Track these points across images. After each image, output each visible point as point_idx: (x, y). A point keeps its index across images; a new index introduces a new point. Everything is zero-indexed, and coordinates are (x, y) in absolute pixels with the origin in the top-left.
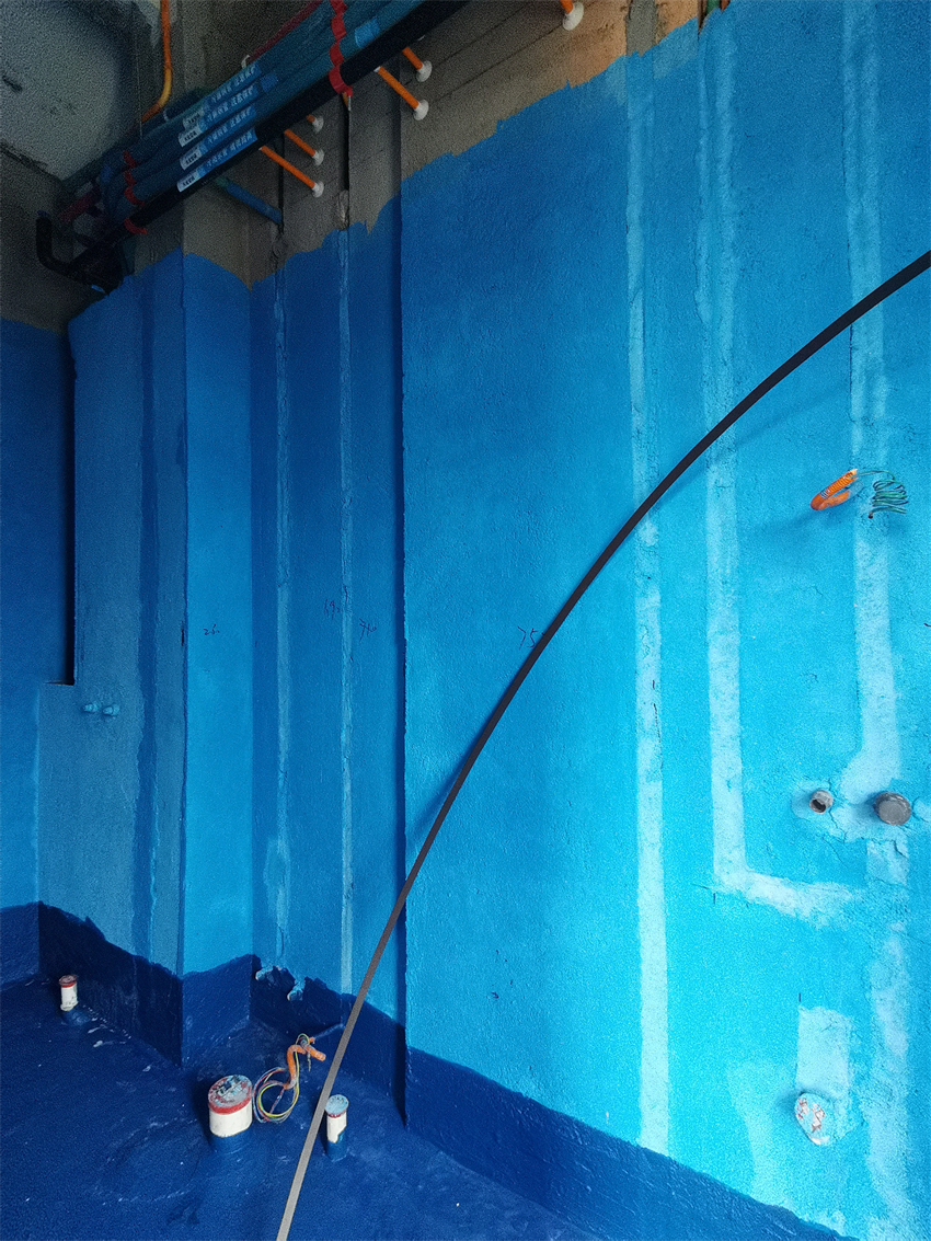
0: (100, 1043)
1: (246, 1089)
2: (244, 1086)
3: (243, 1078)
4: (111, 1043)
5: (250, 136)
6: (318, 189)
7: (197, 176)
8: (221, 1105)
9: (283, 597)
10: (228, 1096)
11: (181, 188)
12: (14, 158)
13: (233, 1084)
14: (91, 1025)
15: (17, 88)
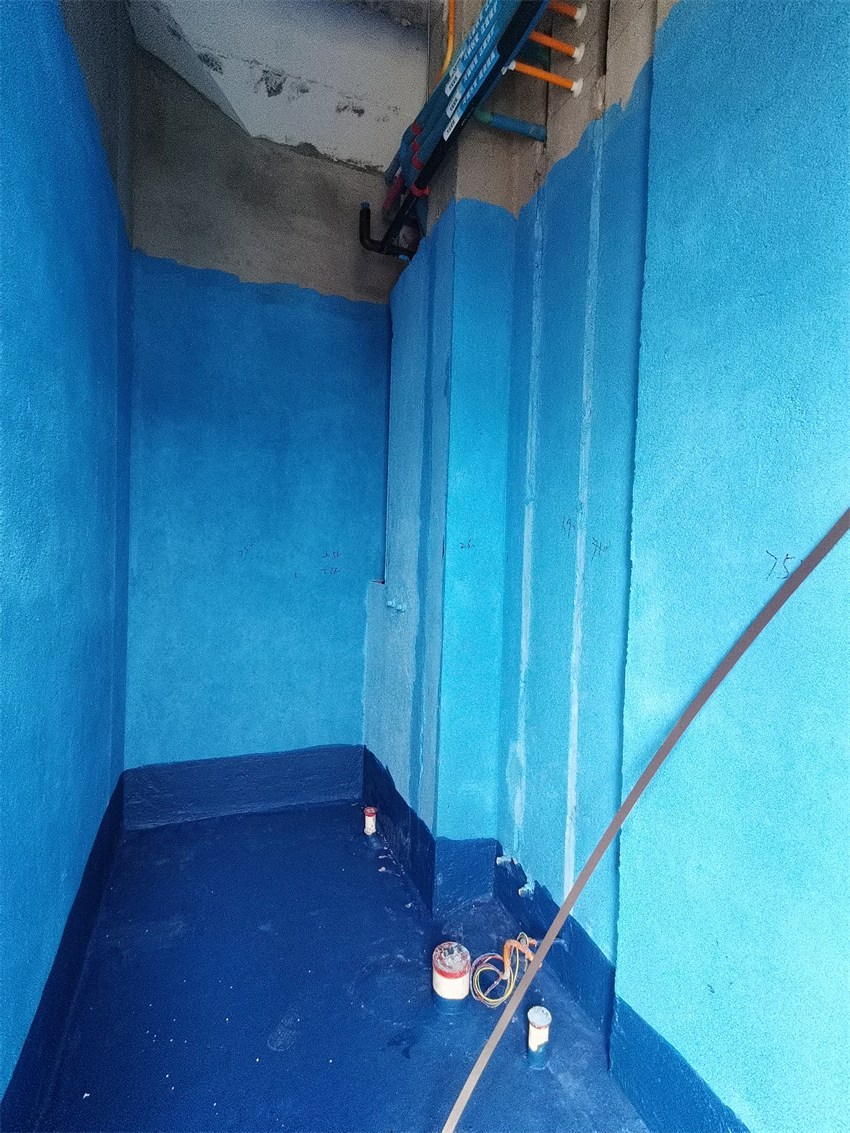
0: (383, 869)
1: (464, 962)
2: (464, 958)
3: (465, 949)
4: (390, 872)
5: (493, 56)
6: (577, 87)
7: (457, 119)
8: (441, 967)
9: (529, 514)
10: (448, 961)
11: (446, 136)
12: (361, 169)
13: (456, 952)
14: (382, 852)
15: (360, 112)
